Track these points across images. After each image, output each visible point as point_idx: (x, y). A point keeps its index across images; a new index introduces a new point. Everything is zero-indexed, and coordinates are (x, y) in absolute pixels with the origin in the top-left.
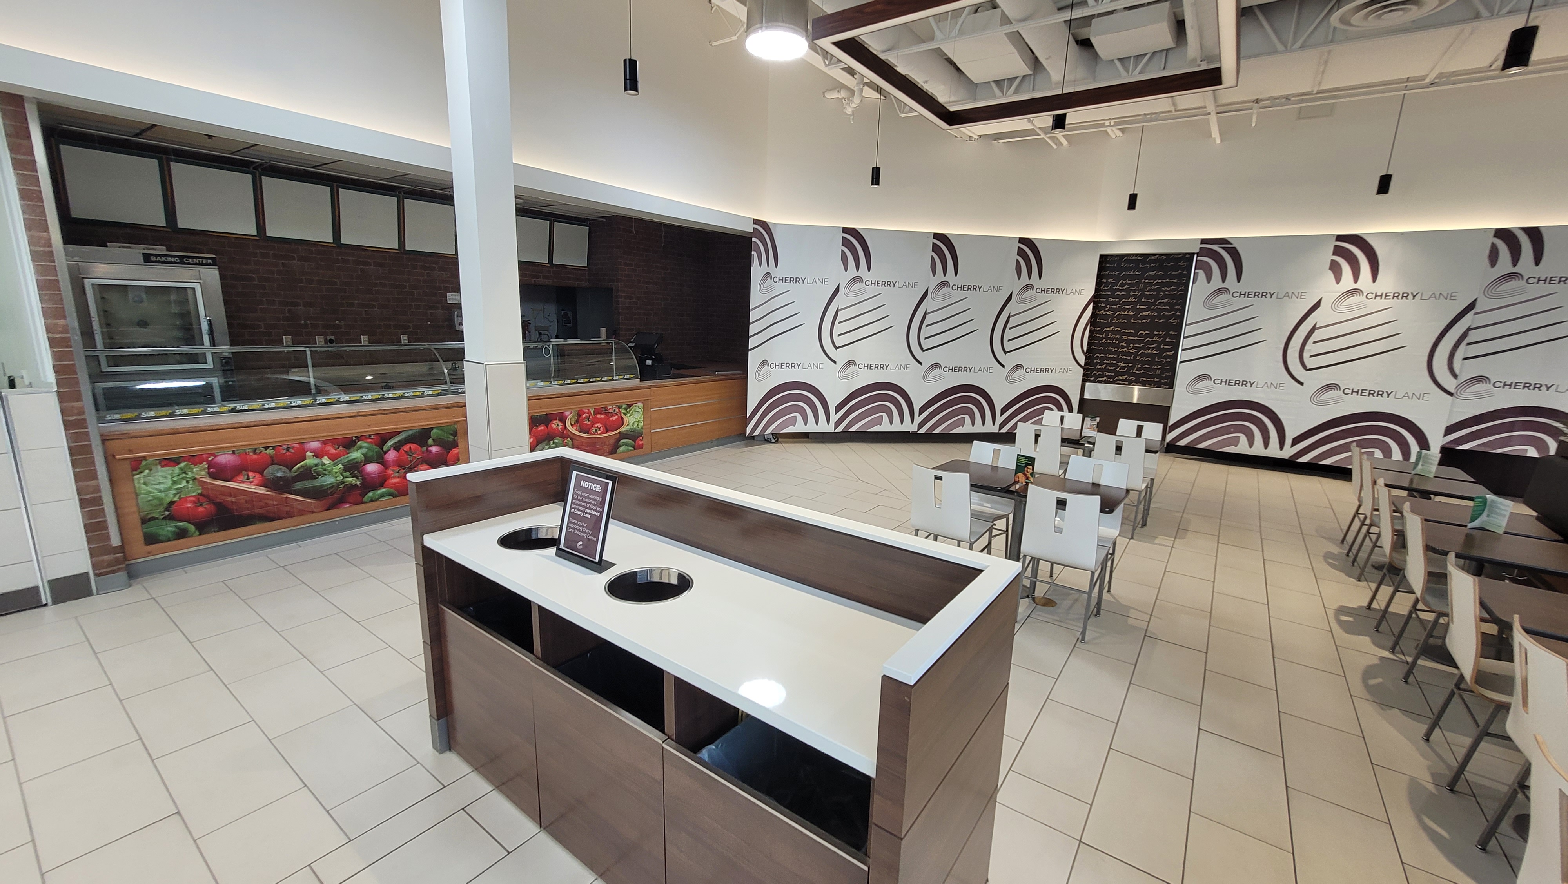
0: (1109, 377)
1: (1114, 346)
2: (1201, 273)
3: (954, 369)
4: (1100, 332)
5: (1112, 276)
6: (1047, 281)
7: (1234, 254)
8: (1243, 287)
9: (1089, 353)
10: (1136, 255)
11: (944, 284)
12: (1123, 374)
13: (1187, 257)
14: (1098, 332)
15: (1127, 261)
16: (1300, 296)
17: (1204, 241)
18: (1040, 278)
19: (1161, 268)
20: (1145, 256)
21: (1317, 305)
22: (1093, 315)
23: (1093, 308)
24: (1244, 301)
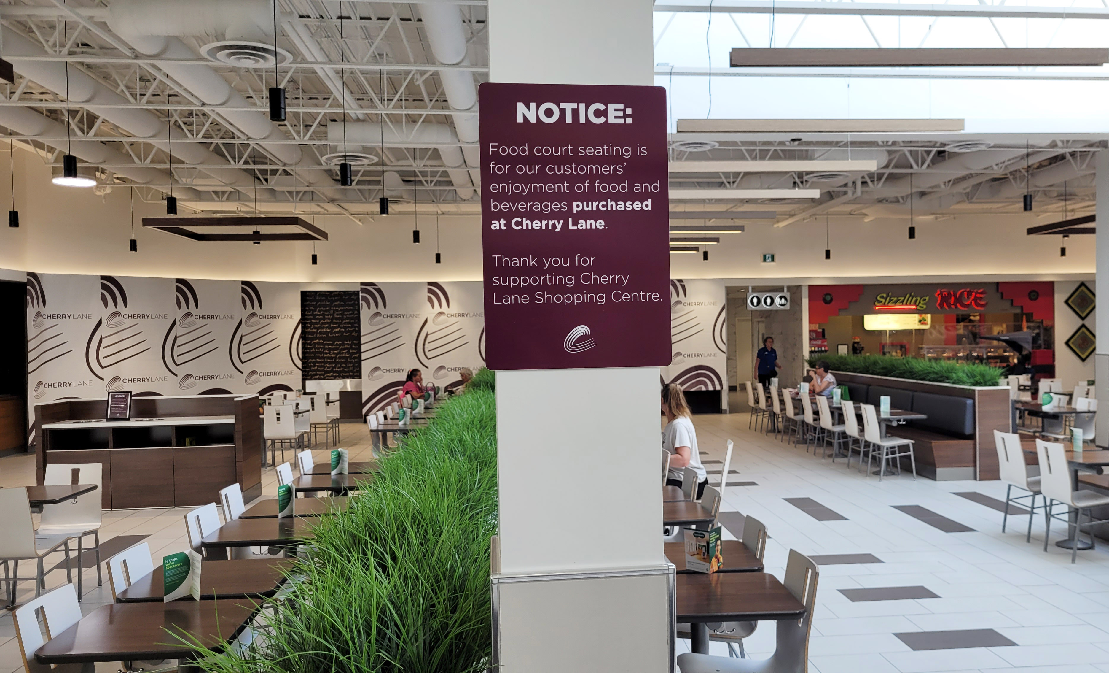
0: (320, 375)
1: (320, 353)
2: (364, 303)
3: (204, 378)
4: (310, 344)
5: (312, 305)
6: (266, 310)
7: (379, 291)
8: (388, 311)
9: (304, 359)
10: (325, 291)
11: (188, 315)
12: (329, 372)
13: (356, 293)
14: (308, 344)
15: (320, 295)
16: (417, 316)
17: (362, 284)
18: (261, 308)
19: (341, 300)
20: (331, 292)
21: (426, 322)
22: (303, 332)
23: (302, 327)
24: (389, 321)
